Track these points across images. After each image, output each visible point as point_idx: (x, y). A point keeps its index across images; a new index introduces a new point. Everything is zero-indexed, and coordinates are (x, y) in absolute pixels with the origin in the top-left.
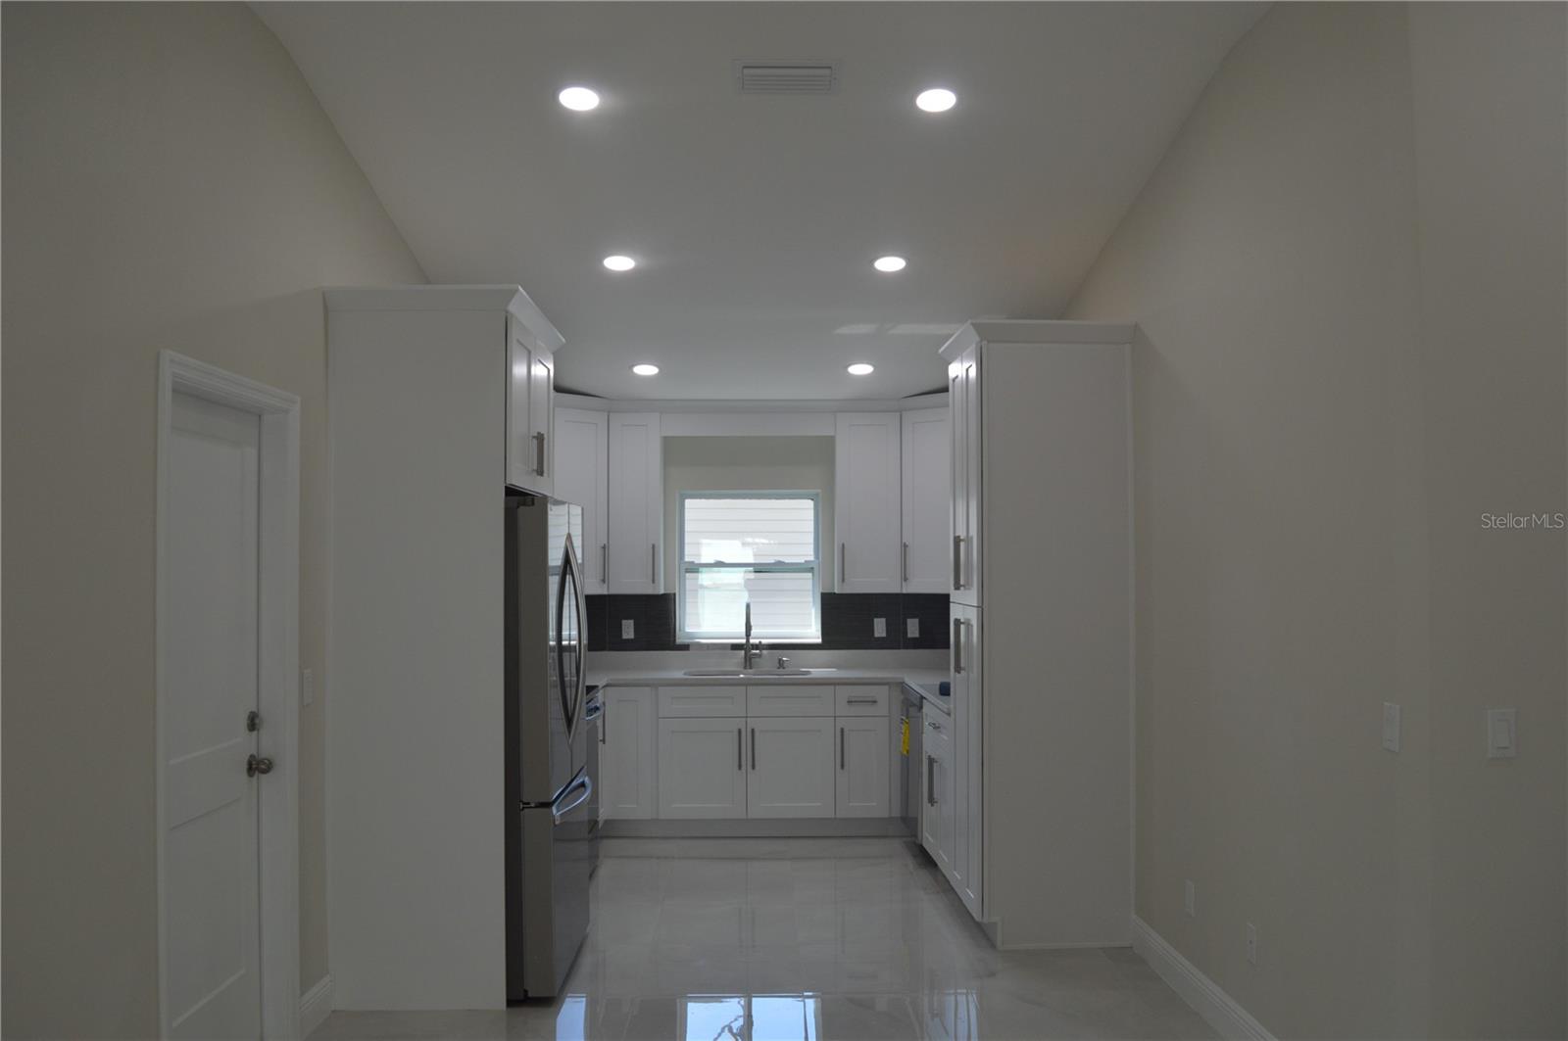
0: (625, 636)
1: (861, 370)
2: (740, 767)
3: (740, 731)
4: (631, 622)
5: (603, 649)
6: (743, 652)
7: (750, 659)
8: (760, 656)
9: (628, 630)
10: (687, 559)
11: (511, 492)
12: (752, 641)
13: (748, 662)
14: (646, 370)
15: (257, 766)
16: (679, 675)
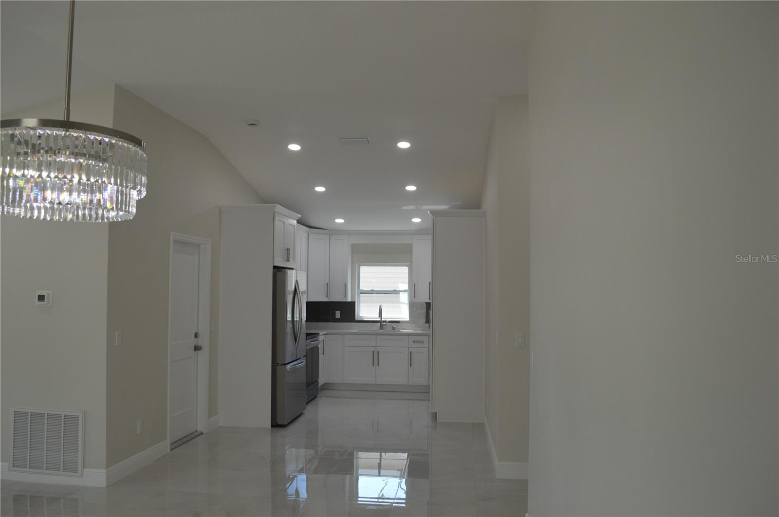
0: (337, 317)
1: (417, 220)
2: (373, 365)
3: (373, 352)
4: (339, 312)
5: (329, 322)
6: (379, 324)
7: (382, 326)
8: (386, 325)
9: (338, 315)
10: (361, 289)
11: (275, 267)
12: (383, 320)
13: (381, 327)
14: (340, 221)
15: (197, 348)
16: (355, 331)
